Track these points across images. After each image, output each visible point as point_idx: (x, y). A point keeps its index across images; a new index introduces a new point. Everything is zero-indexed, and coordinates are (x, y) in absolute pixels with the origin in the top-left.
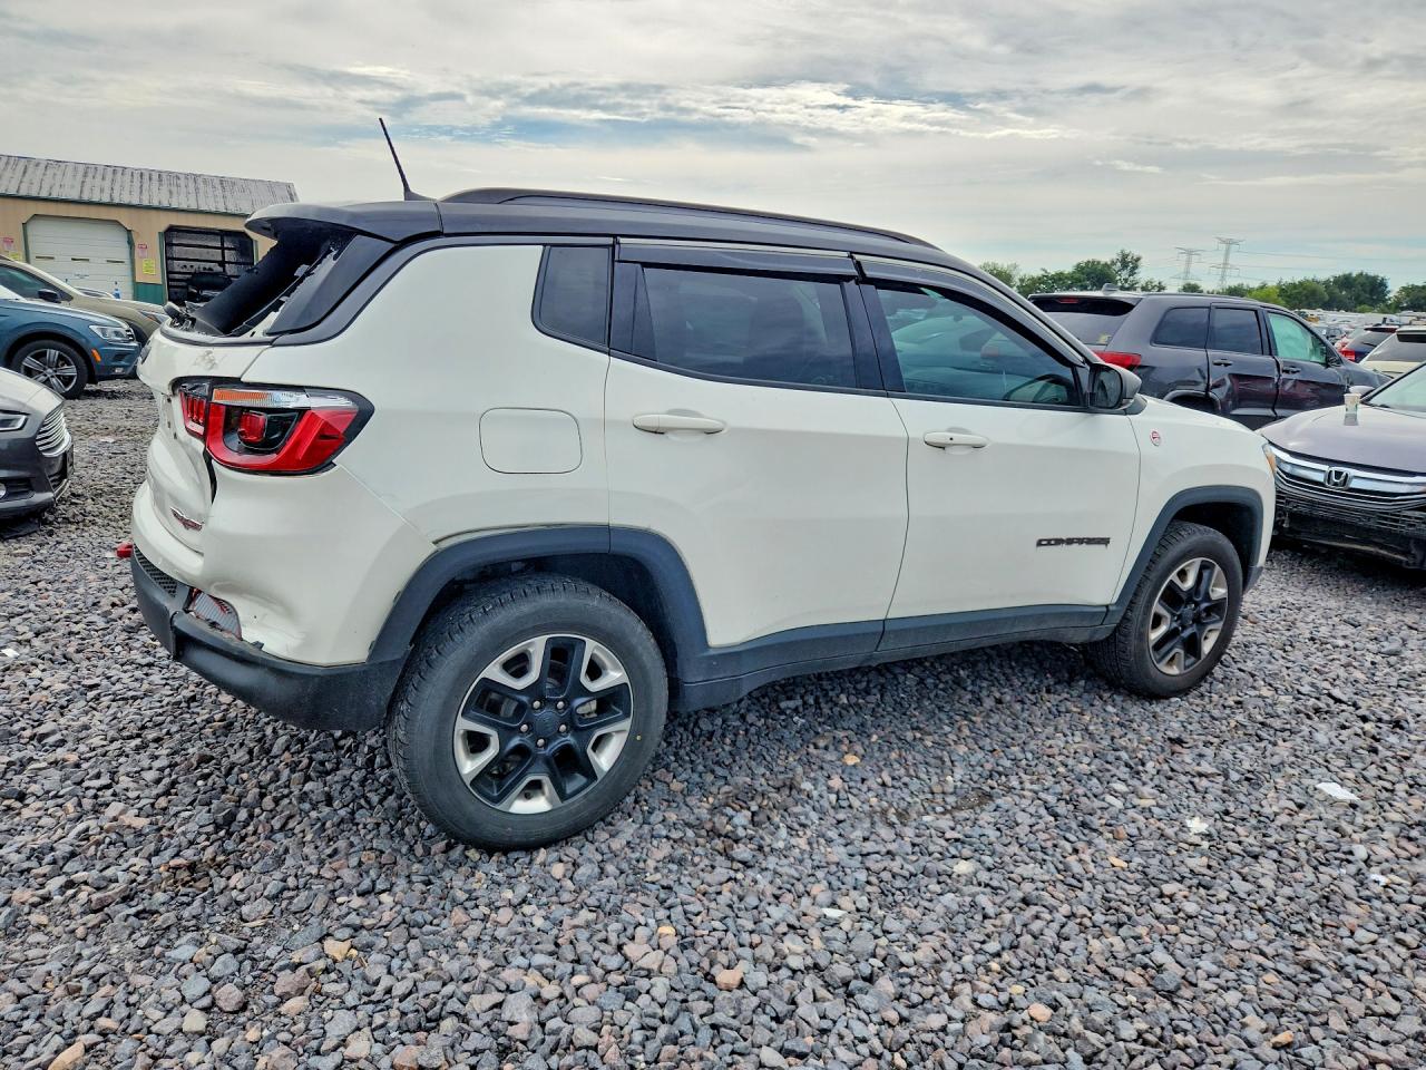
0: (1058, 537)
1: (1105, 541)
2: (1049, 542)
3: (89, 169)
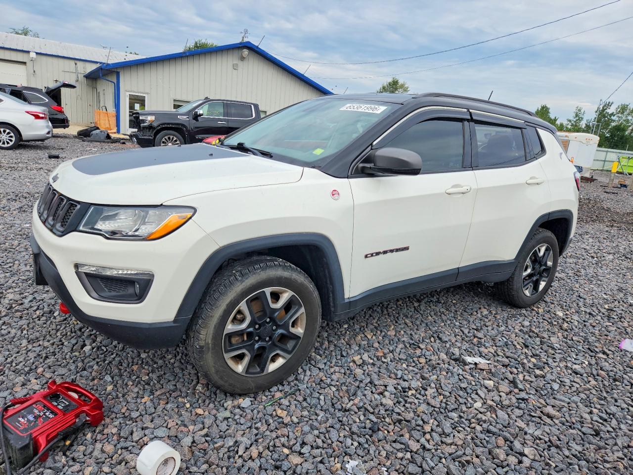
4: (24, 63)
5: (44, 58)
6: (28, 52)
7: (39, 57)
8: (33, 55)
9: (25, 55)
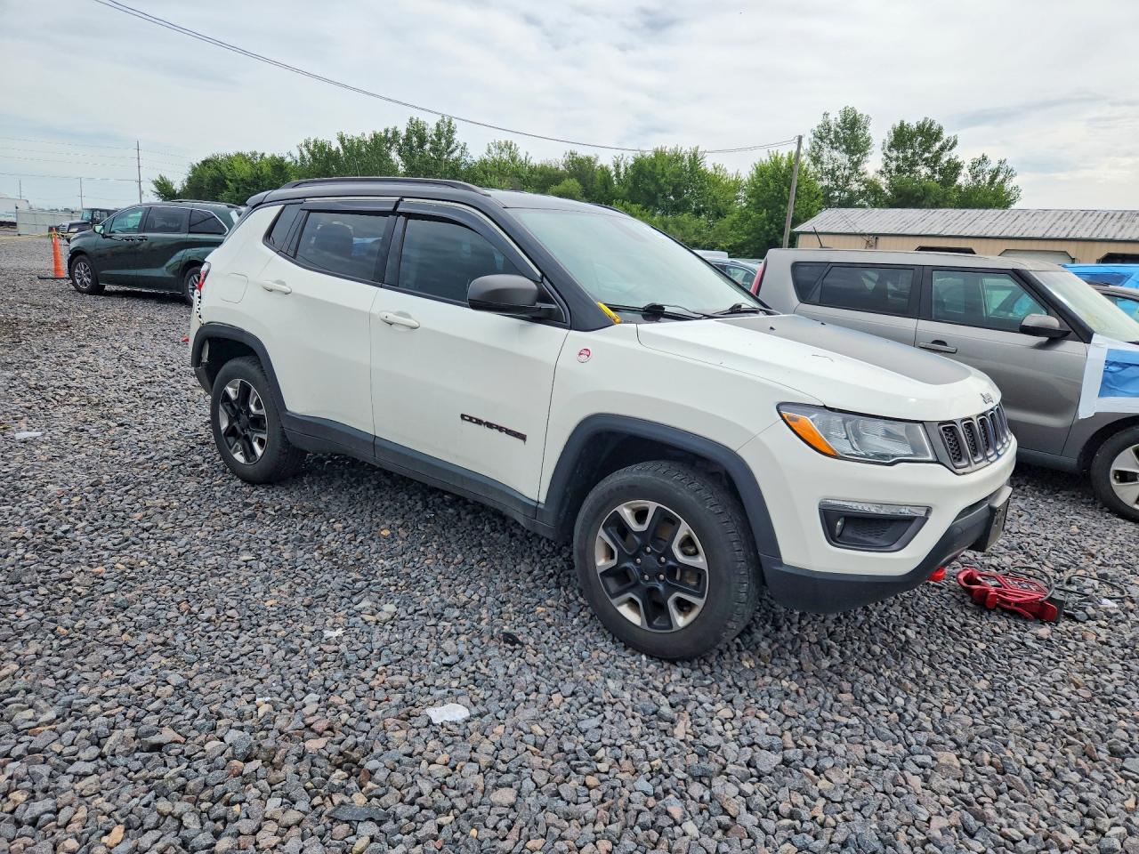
0: (479, 417)
1: (523, 437)
2: (471, 419)
3: (1066, 214)
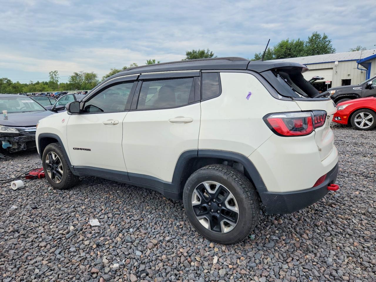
4: (332, 68)
5: (343, 63)
6: (334, 62)
7: (340, 63)
8: (336, 63)
9: (333, 64)
